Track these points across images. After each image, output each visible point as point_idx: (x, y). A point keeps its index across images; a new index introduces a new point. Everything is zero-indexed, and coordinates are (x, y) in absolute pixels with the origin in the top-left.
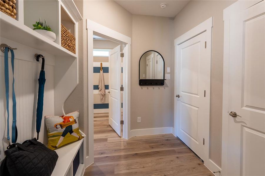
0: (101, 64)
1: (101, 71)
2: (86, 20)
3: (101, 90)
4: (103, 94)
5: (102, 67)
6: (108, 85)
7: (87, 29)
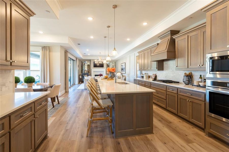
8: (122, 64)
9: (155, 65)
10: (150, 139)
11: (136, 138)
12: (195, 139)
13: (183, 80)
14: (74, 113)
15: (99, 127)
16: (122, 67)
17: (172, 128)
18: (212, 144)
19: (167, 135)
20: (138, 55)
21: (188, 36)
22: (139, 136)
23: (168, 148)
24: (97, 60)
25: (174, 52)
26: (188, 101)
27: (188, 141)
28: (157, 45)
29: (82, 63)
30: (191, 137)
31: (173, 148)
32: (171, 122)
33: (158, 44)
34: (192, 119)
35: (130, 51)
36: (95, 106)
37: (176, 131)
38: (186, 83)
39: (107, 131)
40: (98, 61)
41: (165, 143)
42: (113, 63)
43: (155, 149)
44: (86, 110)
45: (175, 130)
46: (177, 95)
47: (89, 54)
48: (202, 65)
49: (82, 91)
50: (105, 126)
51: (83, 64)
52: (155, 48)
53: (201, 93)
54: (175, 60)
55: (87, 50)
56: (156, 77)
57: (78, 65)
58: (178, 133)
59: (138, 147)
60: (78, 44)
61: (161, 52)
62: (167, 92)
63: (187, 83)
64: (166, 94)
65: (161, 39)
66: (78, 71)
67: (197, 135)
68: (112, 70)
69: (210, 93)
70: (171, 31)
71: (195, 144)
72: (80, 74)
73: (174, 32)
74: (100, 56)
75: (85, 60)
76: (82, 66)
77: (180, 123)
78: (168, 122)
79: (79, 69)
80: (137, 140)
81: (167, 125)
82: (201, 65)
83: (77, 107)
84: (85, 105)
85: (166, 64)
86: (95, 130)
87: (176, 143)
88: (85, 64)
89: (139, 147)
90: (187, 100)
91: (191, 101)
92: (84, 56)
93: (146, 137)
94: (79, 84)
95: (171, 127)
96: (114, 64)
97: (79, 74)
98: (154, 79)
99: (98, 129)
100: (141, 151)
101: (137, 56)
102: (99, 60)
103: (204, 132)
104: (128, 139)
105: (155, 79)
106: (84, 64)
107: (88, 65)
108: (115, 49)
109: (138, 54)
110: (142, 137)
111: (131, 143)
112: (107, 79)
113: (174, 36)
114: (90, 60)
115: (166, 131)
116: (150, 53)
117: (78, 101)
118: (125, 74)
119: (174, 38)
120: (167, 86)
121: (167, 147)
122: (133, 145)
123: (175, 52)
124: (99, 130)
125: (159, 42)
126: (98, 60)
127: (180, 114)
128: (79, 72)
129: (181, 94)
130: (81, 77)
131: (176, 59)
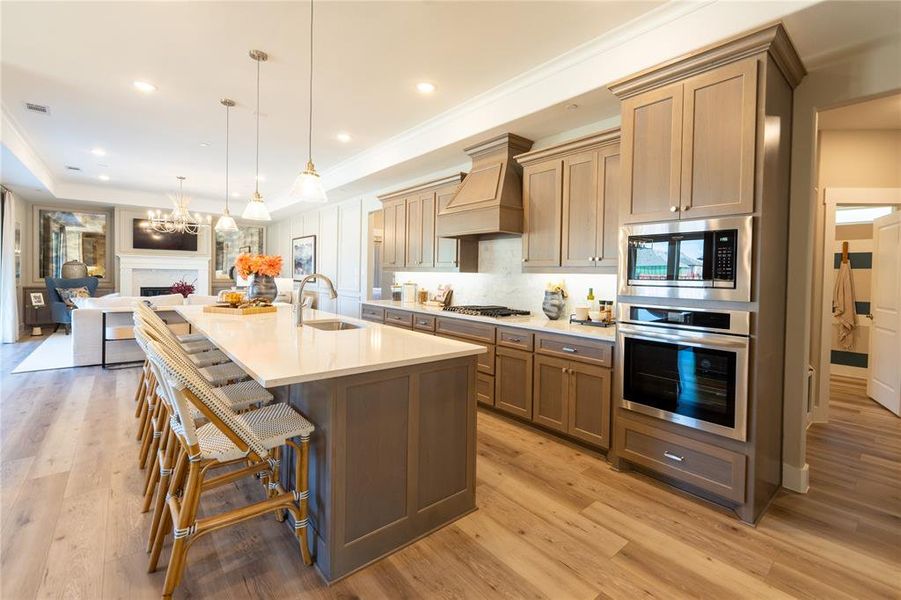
0: (846, 245)
1: (842, 264)
2: (824, 190)
3: (840, 315)
4: (847, 325)
5: (849, 254)
6: (869, 303)
7: (825, 204)
8: (296, 243)
9: (450, 250)
10: (472, 535)
11: (418, 548)
12: (594, 490)
13: (544, 304)
14: (23, 521)
15: (228, 554)
16: (297, 254)
17: (527, 471)
18: (633, 492)
19: (520, 500)
20: (381, 208)
21: (563, 162)
22: (427, 536)
23: (535, 548)
24: (159, 212)
25: (517, 210)
26: (566, 371)
27: (580, 502)
28: (459, 177)
29: (46, 222)
30: (583, 485)
31: (550, 541)
32: (517, 452)
33: (463, 176)
34: (576, 426)
35: (343, 188)
36: (214, 454)
37: (541, 478)
38: (550, 314)
39: (279, 561)
40: (166, 217)
41: (523, 533)
42: (250, 231)
43: (498, 565)
44: (117, 482)
45: (535, 477)
46: (531, 355)
47: (104, 178)
48: (600, 259)
49: (61, 377)
50: (259, 544)
51: (54, 227)
52: (452, 189)
53: (602, 344)
54: (521, 236)
55: (99, 152)
56: (450, 295)
57: (17, 233)
58: (547, 482)
59: (437, 584)
60: (31, 107)
61: (475, 207)
62: (498, 348)
63: (554, 315)
64: (496, 355)
65: (475, 157)
66: (18, 265)
67: (594, 473)
68: (264, 267)
69: (628, 341)
70: (511, 136)
71: (597, 505)
72: (30, 285)
73: (518, 144)
74: (181, 194)
75: (70, 208)
76: (45, 240)
77: (541, 447)
78: (509, 452)
79: (25, 251)
80: (425, 556)
81: (510, 464)
82: (597, 259)
83: (37, 482)
84: (100, 457)
85: (487, 249)
86: (204, 581)
87: (551, 518)
88: (67, 228)
89: (442, 584)
90: (564, 370)
91: (573, 373)
92: (61, 180)
93: (457, 532)
94: (26, 344)
95: (523, 469)
96: (256, 238)
97: (22, 284)
98: (444, 303)
99: (226, 568)
100: (454, 598)
101: (371, 213)
102: (177, 214)
103: (607, 460)
104: (390, 565)
105: (447, 304)
106: (62, 229)
107: (87, 235)
108: (311, 166)
109: (379, 206)
110: (441, 534)
111: (407, 575)
112: (239, 310)
113: (521, 158)
114: (110, 211)
115: (512, 485)
116: (430, 205)
117: (41, 439)
118: (316, 284)
119: (519, 161)
120: (496, 327)
121: (532, 545)
122: (413, 583)
123: (523, 210)
124: (235, 572)
125: (467, 167)
126: (169, 211)
127: (539, 419)
128: (26, 270)
129: (543, 350)
130: (38, 300)
131: (525, 236)
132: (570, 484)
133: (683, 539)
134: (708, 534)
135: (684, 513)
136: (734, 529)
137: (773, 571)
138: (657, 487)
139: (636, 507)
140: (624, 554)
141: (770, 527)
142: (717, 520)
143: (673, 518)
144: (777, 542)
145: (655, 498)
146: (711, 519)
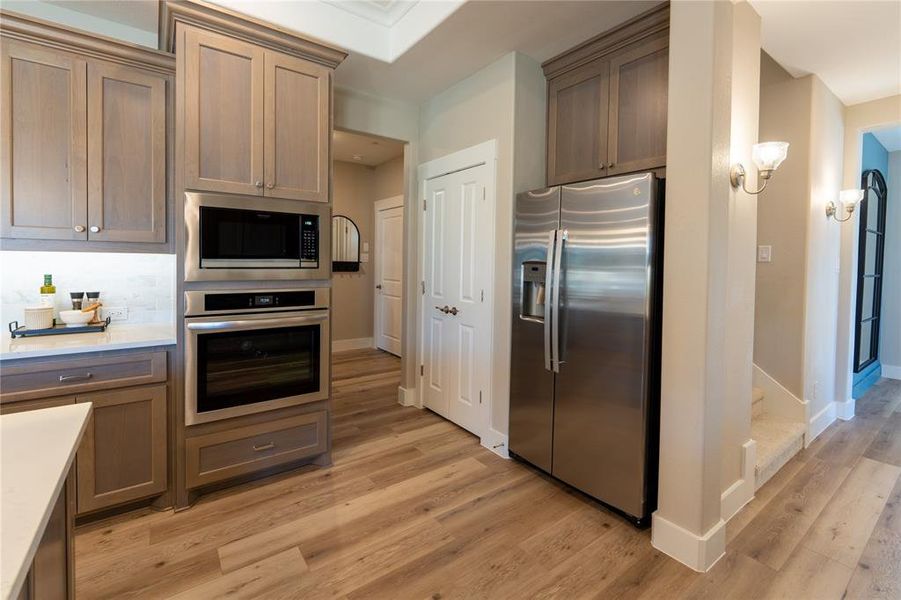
12: (195, 544)
27: (204, 566)
71: (224, 551)
132: (162, 564)
133: (319, 508)
134: (323, 491)
135: (291, 492)
136: (327, 475)
137: (374, 480)
138: (241, 492)
139: (257, 520)
140: (311, 556)
141: (338, 458)
142: (313, 479)
143: (292, 502)
144: (353, 463)
145: (255, 501)
146: (309, 481)
